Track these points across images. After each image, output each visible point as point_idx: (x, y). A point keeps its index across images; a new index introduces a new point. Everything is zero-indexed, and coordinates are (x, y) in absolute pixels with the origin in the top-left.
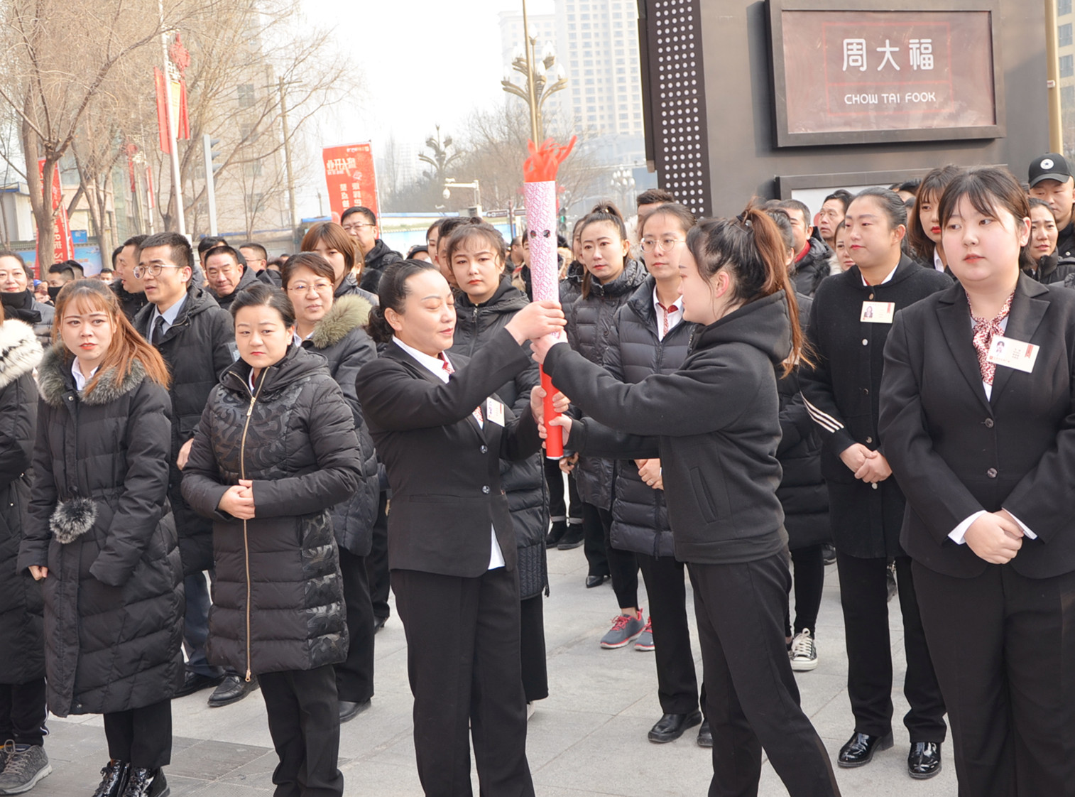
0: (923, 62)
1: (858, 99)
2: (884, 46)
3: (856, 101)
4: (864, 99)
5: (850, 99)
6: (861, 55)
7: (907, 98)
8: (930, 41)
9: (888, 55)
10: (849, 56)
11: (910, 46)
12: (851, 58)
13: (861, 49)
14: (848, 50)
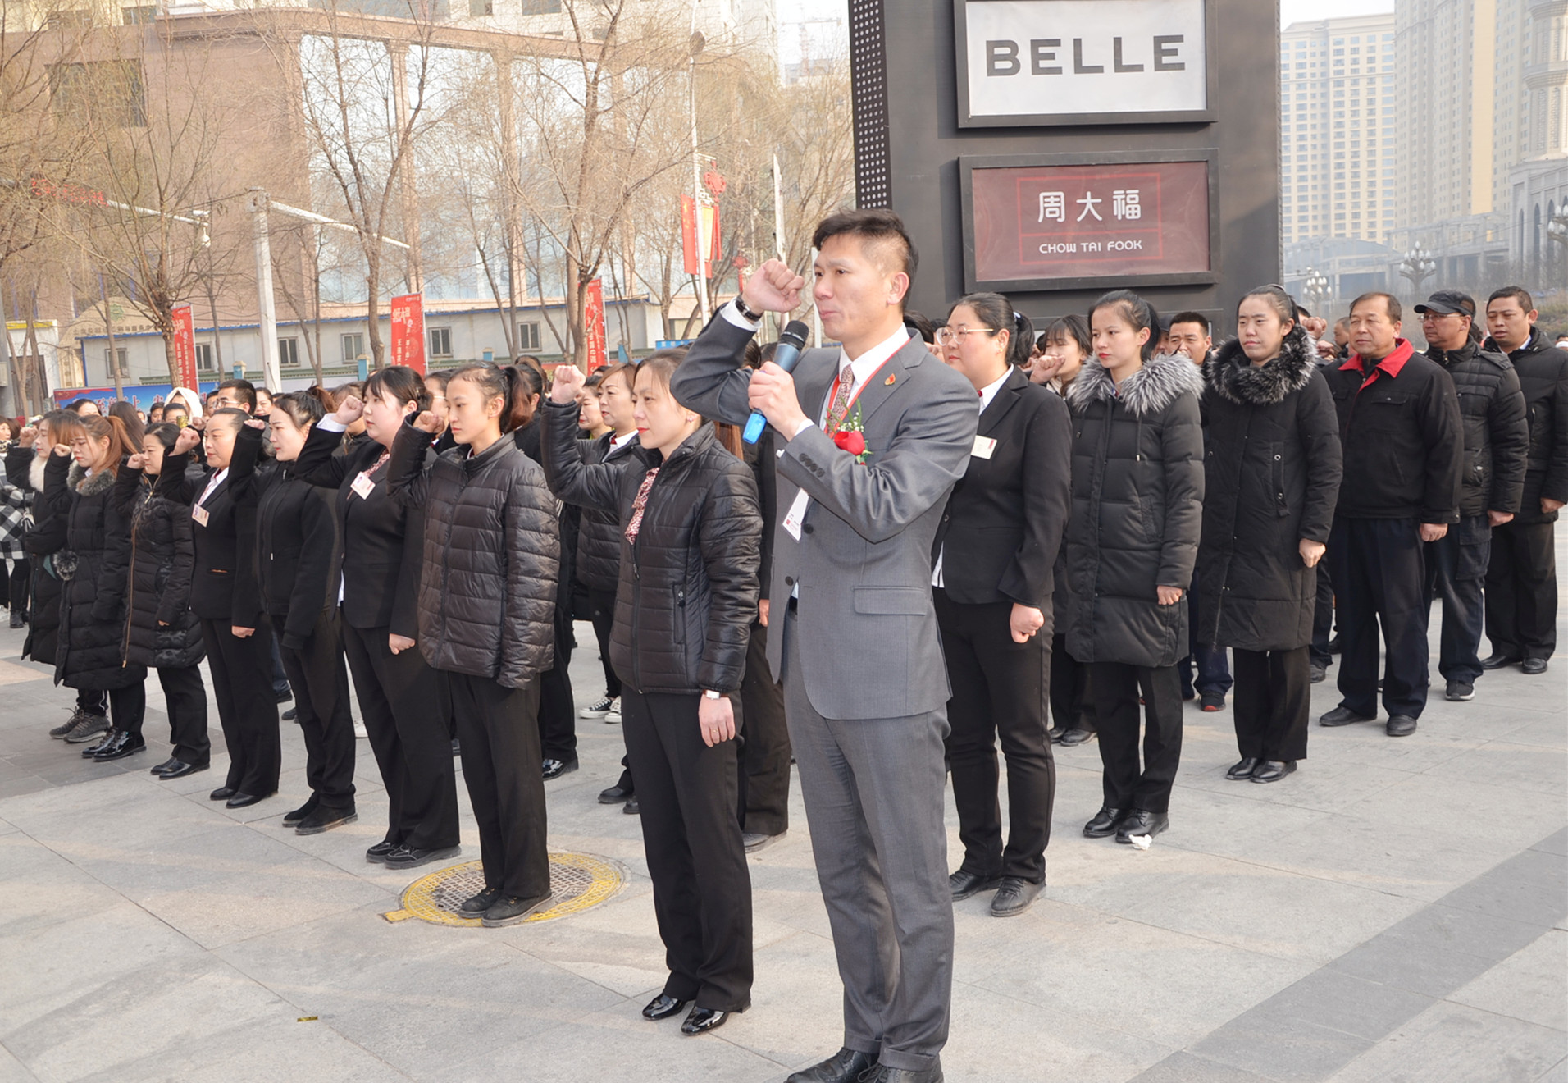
0: (1128, 212)
1: (1054, 248)
2: (1085, 198)
3: (1052, 250)
4: (1061, 248)
5: (1045, 249)
6: (1059, 208)
7: (1109, 246)
8: (1137, 191)
9: (1089, 206)
10: (1045, 208)
11: (1114, 197)
12: (1048, 210)
13: (1059, 202)
14: (1045, 202)
